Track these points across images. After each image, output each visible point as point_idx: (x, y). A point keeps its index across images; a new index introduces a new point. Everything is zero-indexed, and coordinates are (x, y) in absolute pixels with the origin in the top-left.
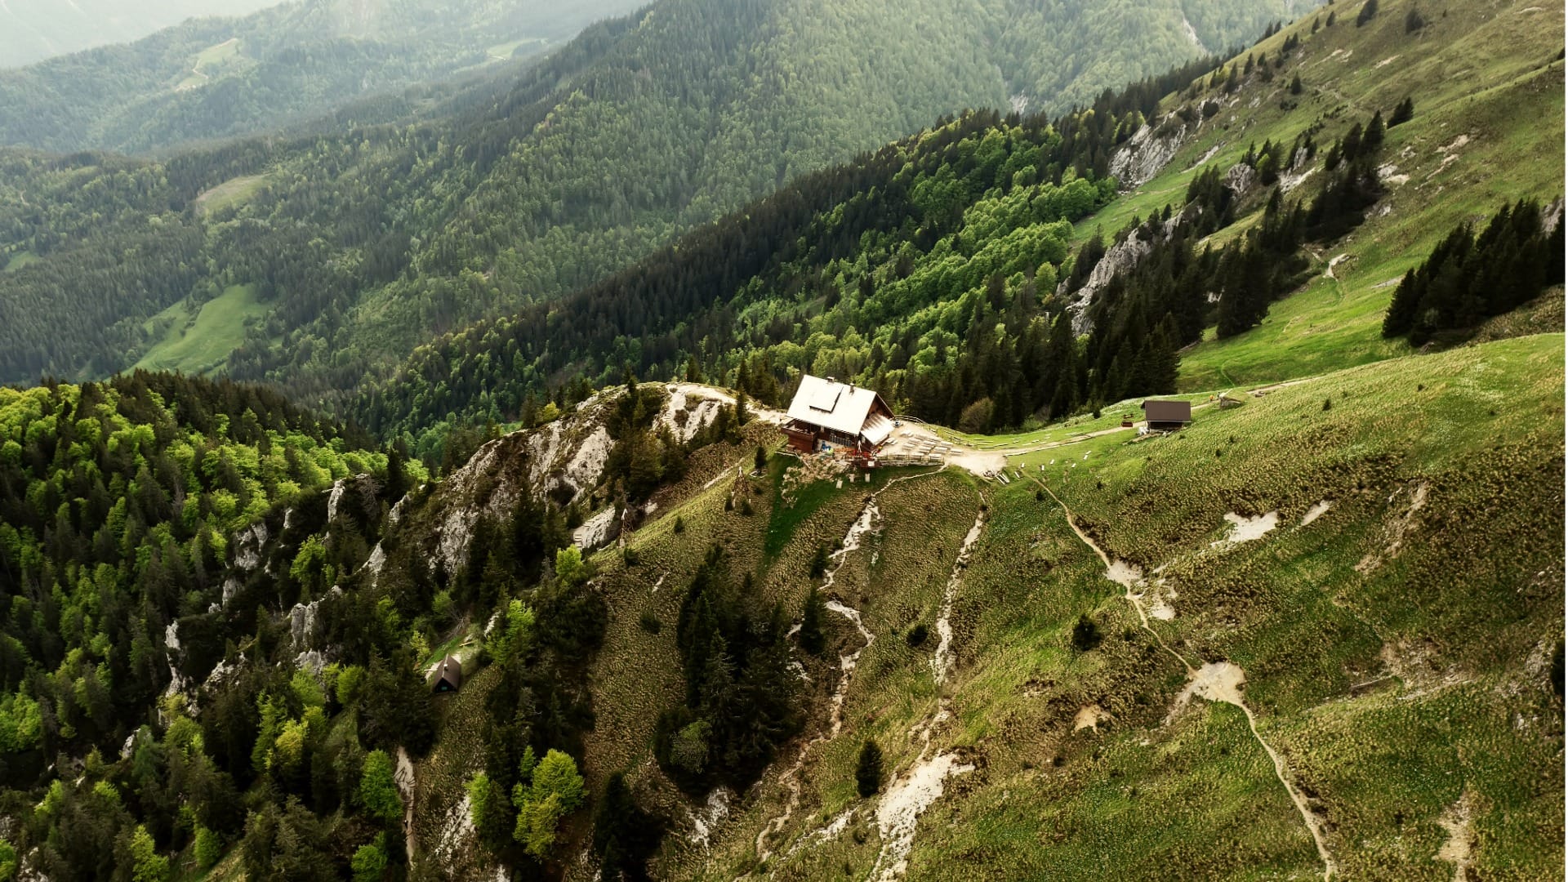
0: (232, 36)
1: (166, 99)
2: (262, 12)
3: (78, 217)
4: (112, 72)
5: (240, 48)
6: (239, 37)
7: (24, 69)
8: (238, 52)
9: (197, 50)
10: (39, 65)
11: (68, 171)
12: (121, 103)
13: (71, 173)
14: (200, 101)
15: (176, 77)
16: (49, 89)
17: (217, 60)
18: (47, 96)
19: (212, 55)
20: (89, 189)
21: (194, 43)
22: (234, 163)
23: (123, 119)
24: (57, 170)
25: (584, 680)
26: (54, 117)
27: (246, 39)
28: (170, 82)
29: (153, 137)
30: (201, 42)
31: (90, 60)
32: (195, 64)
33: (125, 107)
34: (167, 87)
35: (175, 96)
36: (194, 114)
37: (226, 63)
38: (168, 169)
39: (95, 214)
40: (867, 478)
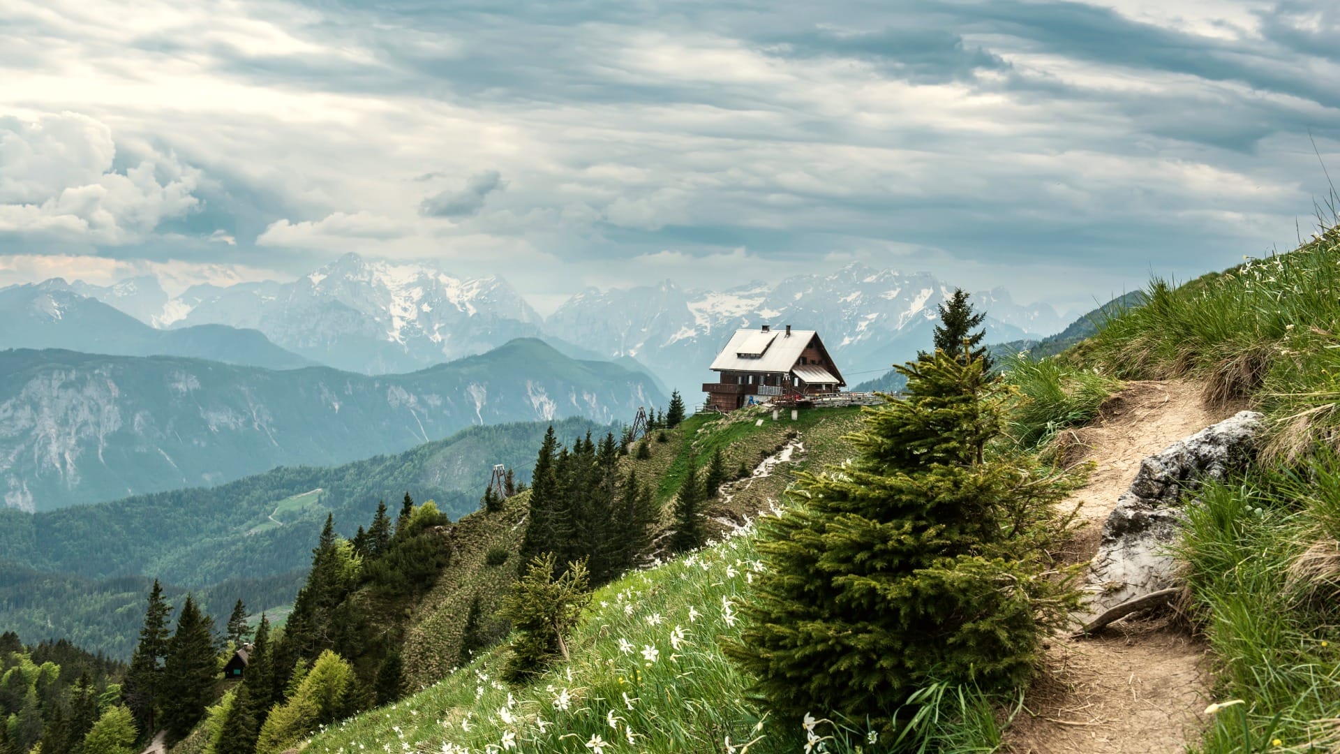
0: (318, 486)
1: (234, 543)
2: (354, 464)
3: (101, 640)
4: (186, 514)
5: (323, 498)
6: (324, 488)
7: (99, 506)
8: (320, 502)
9: (279, 498)
10: (114, 505)
11: (107, 595)
12: (186, 545)
13: (108, 596)
14: (267, 543)
15: (250, 522)
16: (117, 527)
17: (295, 508)
18: (112, 534)
19: (294, 503)
20: (122, 614)
21: (277, 491)
22: (282, 590)
23: (183, 560)
24: (96, 593)
25: (401, 617)
26: (113, 555)
27: (331, 490)
28: (243, 528)
29: (208, 578)
30: (285, 490)
31: (166, 501)
32: (273, 511)
33: (189, 548)
34: (237, 532)
35: (244, 540)
36: (257, 556)
37: (305, 511)
38: (211, 596)
39: (119, 638)
40: (795, 415)
